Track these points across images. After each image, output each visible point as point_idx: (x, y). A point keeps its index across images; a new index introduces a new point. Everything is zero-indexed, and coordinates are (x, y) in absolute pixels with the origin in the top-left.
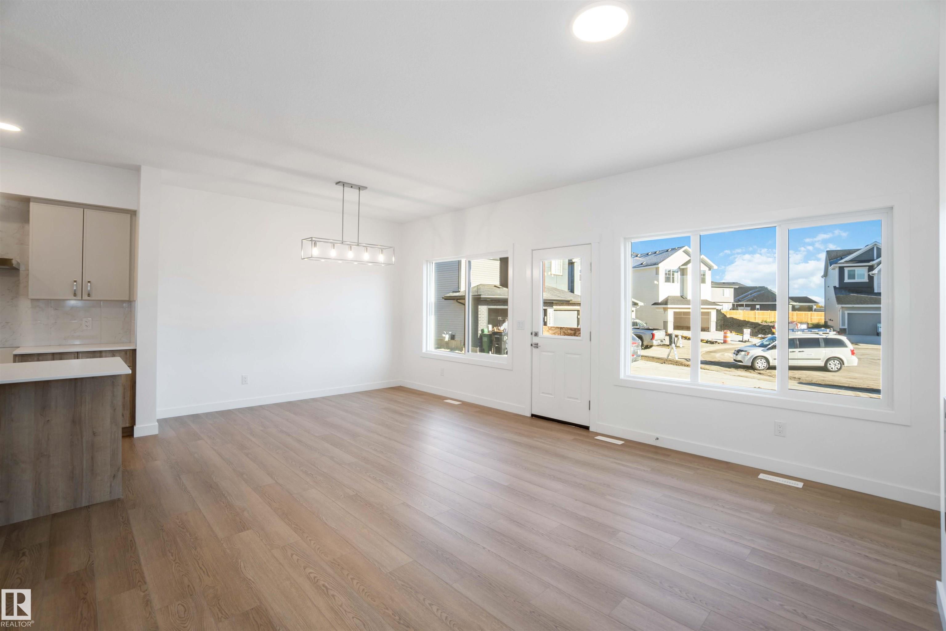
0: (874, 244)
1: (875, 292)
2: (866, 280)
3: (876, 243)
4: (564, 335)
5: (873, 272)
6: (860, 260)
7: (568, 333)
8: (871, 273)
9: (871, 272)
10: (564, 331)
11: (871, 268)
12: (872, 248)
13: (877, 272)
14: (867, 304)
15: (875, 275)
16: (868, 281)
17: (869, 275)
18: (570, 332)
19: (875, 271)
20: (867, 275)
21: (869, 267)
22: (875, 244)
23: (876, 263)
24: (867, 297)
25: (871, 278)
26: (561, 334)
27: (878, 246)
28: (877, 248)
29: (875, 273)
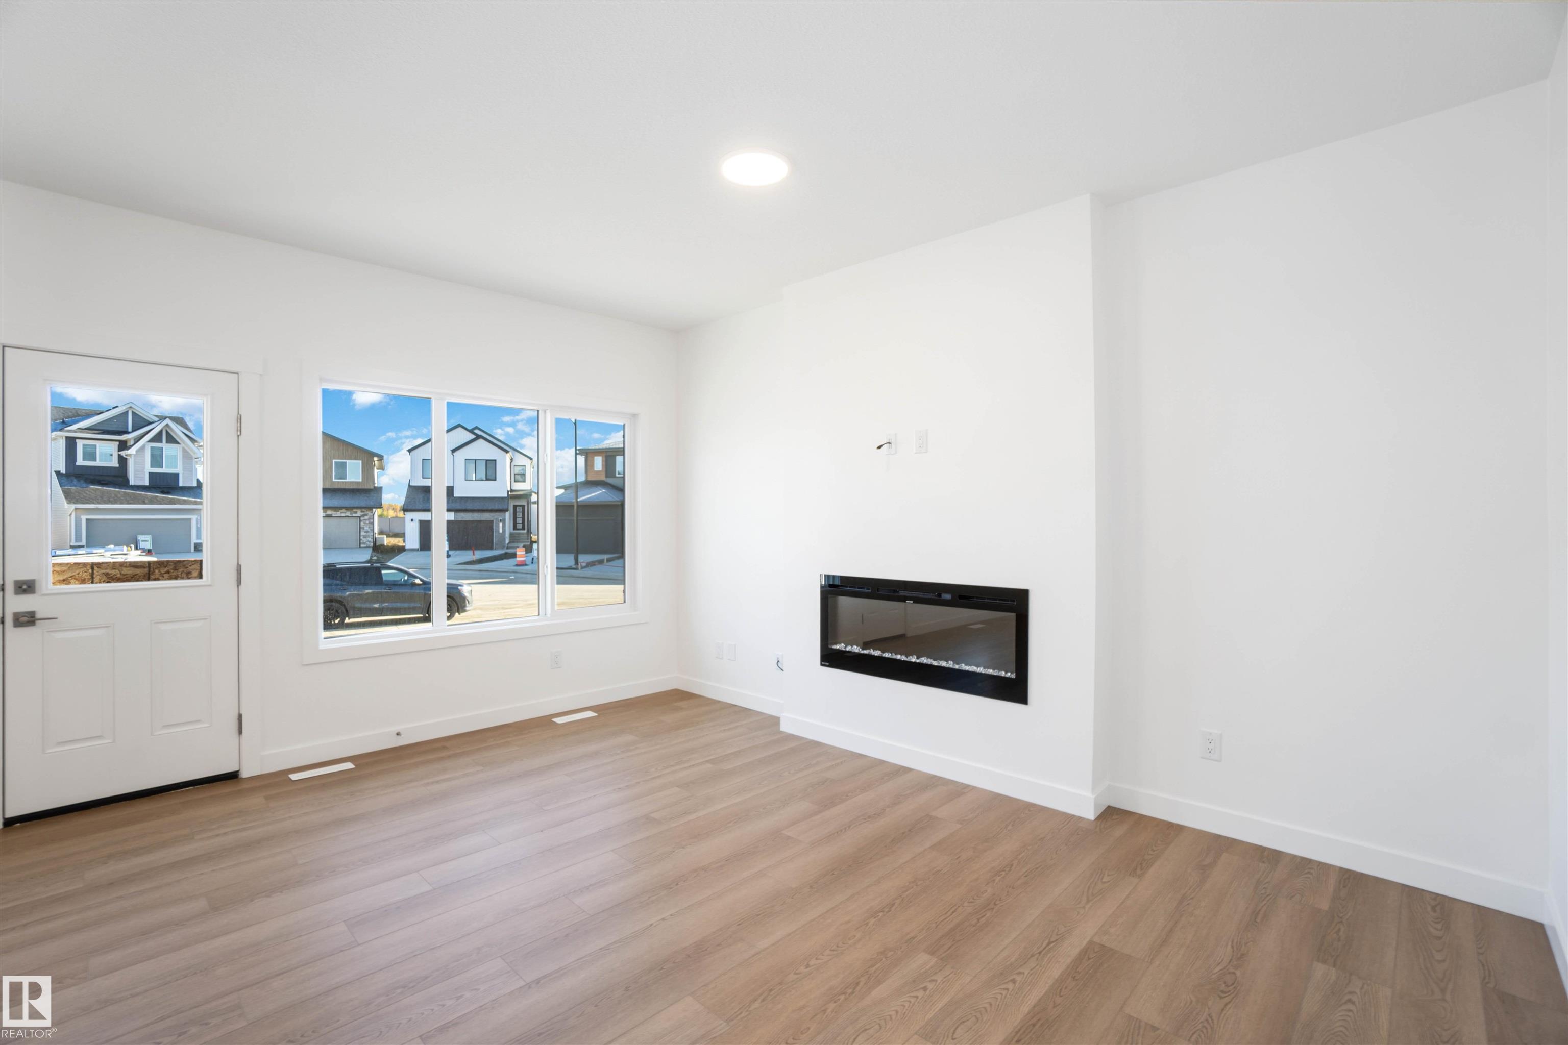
0: (129, 406)
1: (130, 484)
2: (115, 463)
3: (133, 406)
4: (108, 582)
5: (129, 452)
6: (103, 429)
7: (124, 575)
8: (123, 453)
9: (126, 451)
10: (107, 571)
11: (123, 446)
12: (125, 412)
13: (135, 453)
14: (122, 503)
15: (131, 457)
16: (118, 466)
17: (119, 455)
18: (129, 572)
19: (132, 451)
20: (117, 455)
21: (120, 443)
22: (131, 407)
23: (132, 438)
24: (119, 492)
25: (123, 461)
26: (96, 580)
27: (134, 411)
28: (134, 414)
29: (132, 453)
